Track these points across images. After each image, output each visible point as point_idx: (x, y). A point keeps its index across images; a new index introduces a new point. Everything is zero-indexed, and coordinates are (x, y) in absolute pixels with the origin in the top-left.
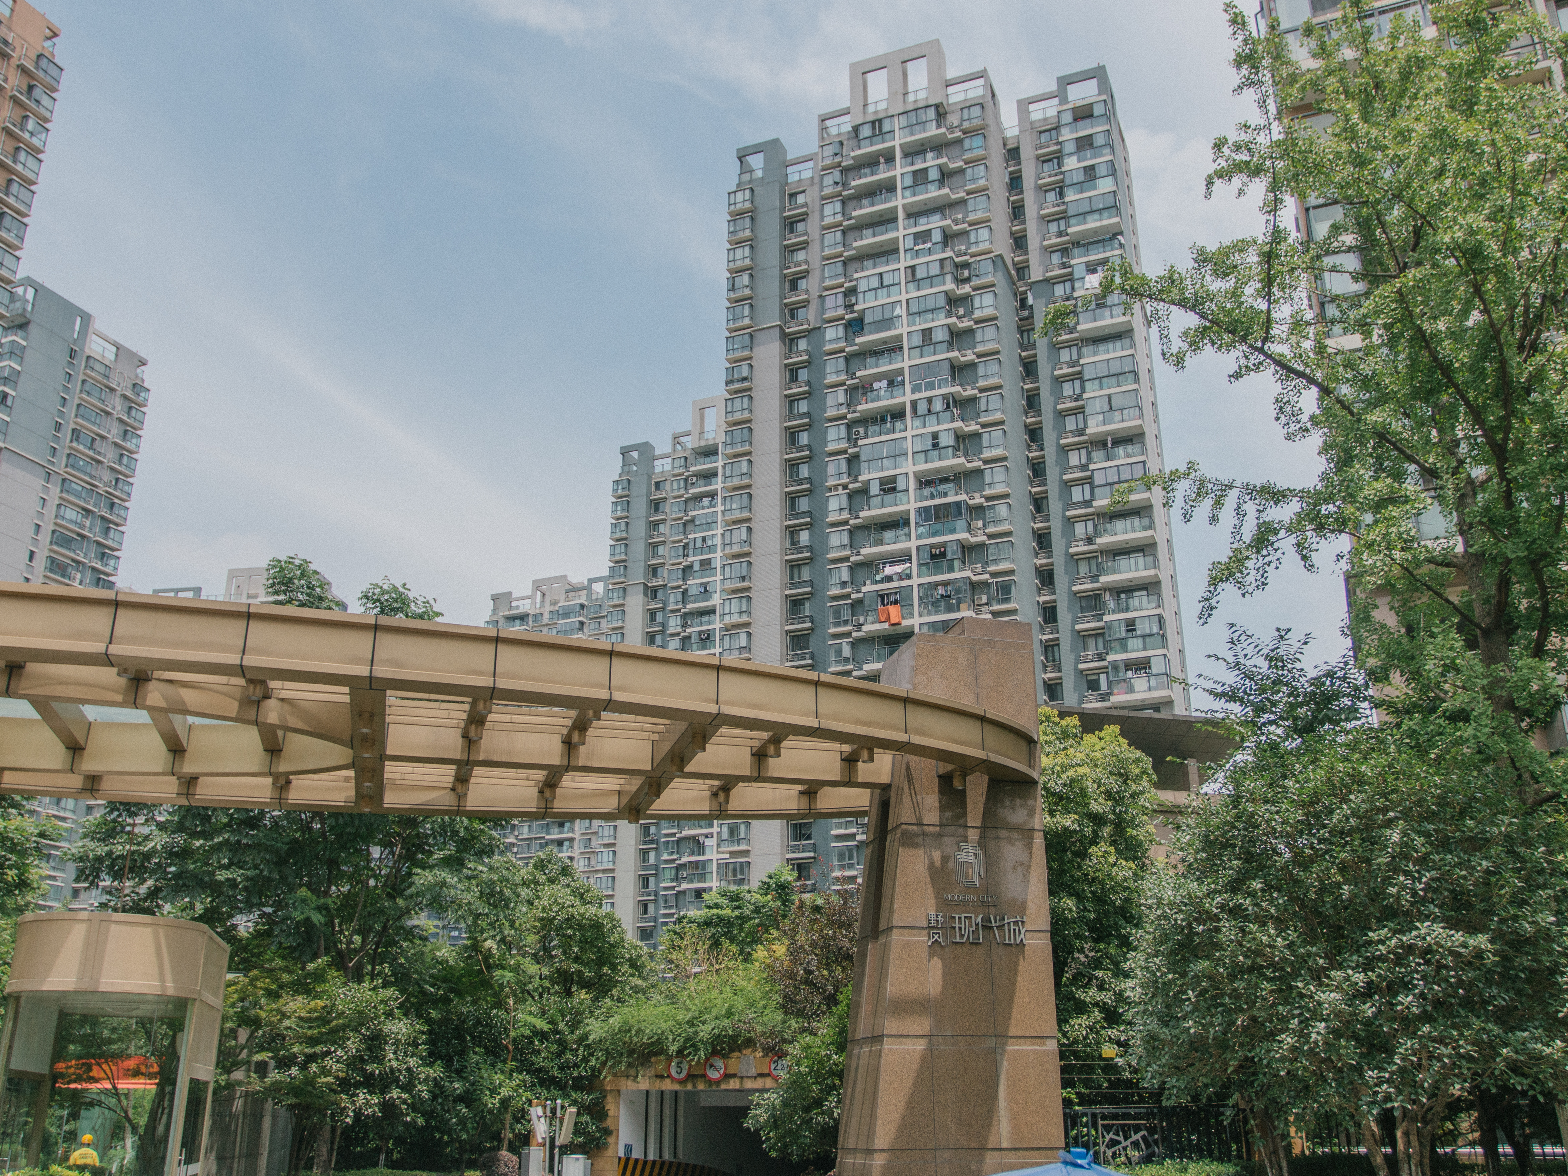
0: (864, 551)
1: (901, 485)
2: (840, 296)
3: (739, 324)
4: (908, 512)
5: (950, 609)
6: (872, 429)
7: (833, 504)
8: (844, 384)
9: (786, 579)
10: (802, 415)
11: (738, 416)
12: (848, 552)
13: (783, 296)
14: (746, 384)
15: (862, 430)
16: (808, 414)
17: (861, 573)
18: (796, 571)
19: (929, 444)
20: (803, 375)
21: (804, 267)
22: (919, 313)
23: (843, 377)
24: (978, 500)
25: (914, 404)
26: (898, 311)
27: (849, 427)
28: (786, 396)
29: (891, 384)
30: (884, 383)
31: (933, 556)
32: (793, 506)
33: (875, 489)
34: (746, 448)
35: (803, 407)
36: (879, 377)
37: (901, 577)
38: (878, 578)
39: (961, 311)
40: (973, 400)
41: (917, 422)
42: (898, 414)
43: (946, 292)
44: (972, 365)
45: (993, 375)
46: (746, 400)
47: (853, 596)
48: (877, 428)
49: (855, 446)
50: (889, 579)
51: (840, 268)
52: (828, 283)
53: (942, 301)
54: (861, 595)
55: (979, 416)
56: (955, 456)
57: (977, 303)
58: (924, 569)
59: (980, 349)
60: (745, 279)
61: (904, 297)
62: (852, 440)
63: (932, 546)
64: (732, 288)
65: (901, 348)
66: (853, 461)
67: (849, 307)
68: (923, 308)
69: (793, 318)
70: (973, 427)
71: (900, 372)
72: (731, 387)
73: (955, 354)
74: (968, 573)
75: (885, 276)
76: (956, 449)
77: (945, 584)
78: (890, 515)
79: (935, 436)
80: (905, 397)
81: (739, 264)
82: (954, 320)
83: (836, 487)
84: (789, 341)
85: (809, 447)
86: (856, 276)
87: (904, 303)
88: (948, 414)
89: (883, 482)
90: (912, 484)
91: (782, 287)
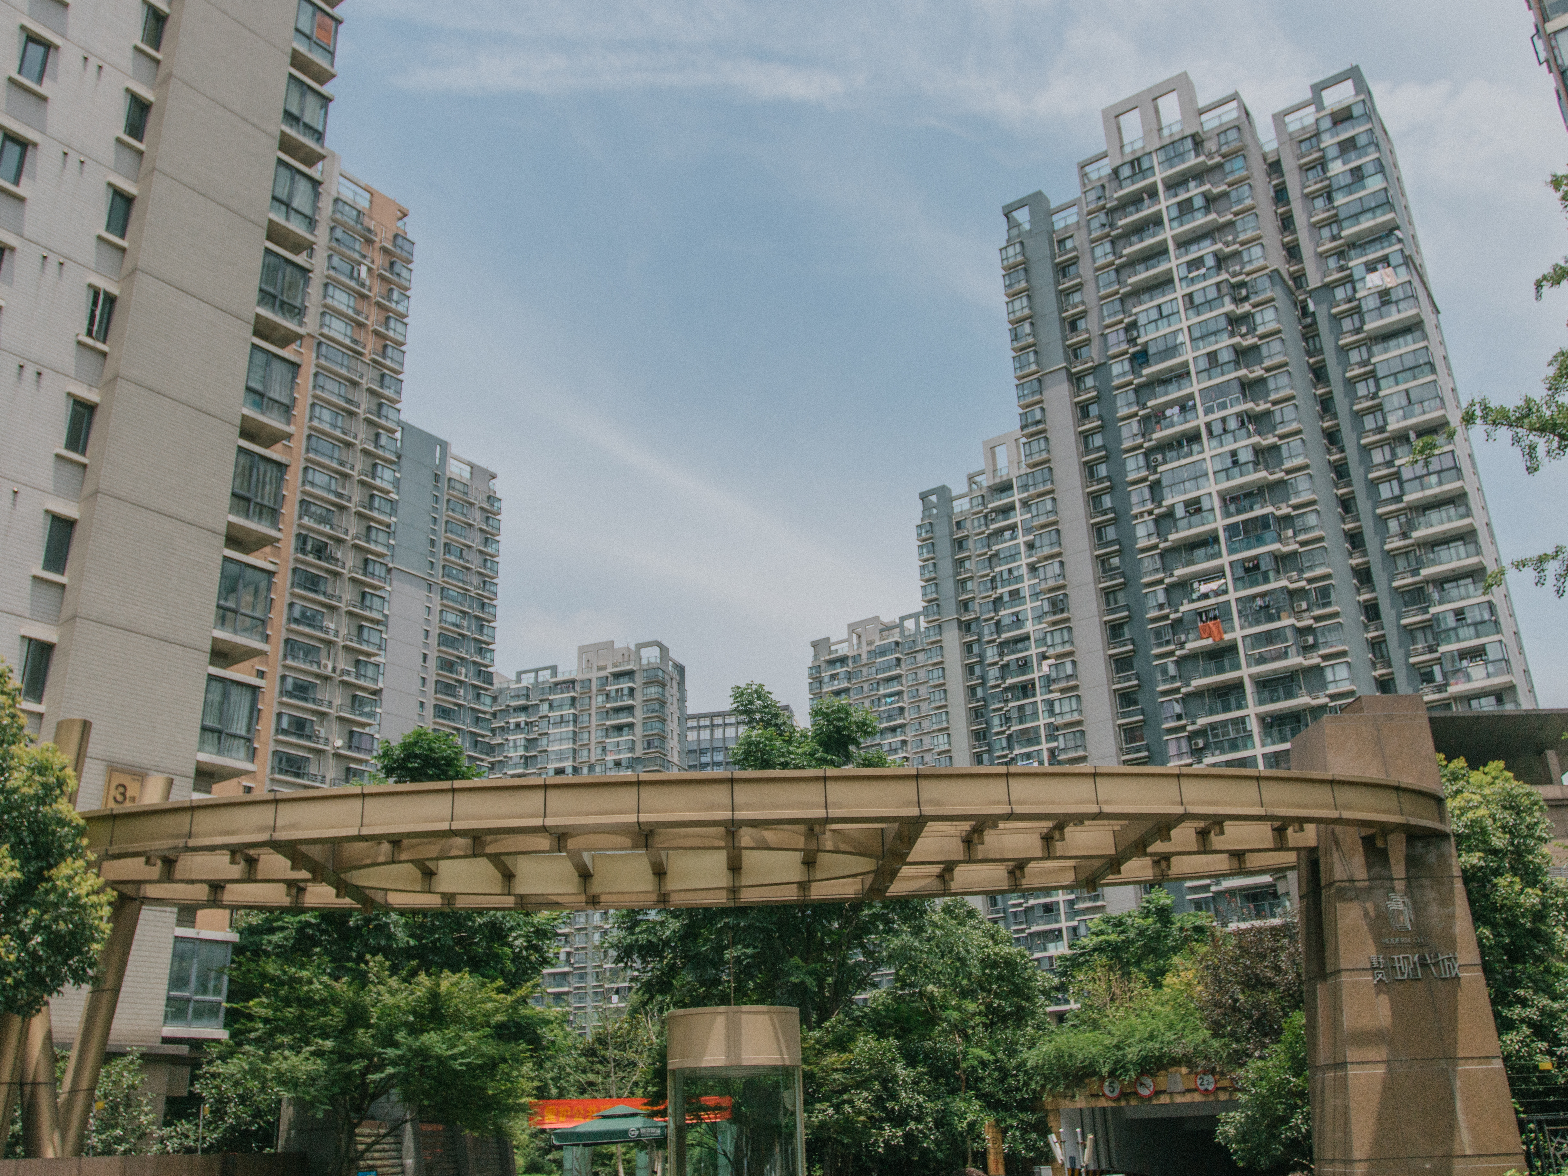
0: (1177, 573)
1: (1206, 504)
2: (1122, 333)
3: (1026, 371)
4: (1216, 530)
5: (1271, 619)
6: (1169, 455)
7: (1141, 531)
8: (1135, 415)
9: (1103, 606)
10: (1098, 449)
11: (1037, 458)
12: (1161, 575)
13: (1065, 338)
14: (1040, 427)
15: (1159, 457)
16: (1103, 447)
17: (1177, 593)
18: (1111, 597)
19: (1228, 462)
20: (1094, 410)
21: (1081, 308)
22: (1202, 338)
23: (1135, 409)
24: (1285, 510)
25: (1208, 425)
26: (1180, 339)
27: (1146, 455)
28: (1081, 433)
29: (1183, 409)
30: (1176, 409)
31: (1247, 570)
32: (1100, 537)
33: (1180, 512)
34: (1049, 487)
35: (1098, 441)
36: (1170, 404)
37: (1217, 593)
38: (1195, 596)
39: (1244, 330)
40: (1268, 413)
41: (1214, 443)
42: (1193, 437)
43: (1226, 315)
44: (1262, 381)
45: (1285, 387)
46: (1042, 442)
47: (1172, 616)
48: (1174, 454)
49: (1155, 472)
50: (1206, 596)
51: (1117, 306)
52: (1108, 321)
53: (1223, 323)
54: (1179, 615)
55: (1275, 428)
56: (1255, 471)
57: (1258, 319)
58: (1239, 583)
59: (1267, 363)
60: (1027, 328)
61: (1184, 324)
62: (1152, 468)
63: (1244, 560)
64: (1015, 338)
65: (1188, 373)
66: (1156, 488)
67: (1132, 341)
68: (1205, 331)
69: (1076, 357)
70: (1271, 440)
71: (1191, 396)
72: (1027, 431)
73: (1243, 372)
74: (1284, 583)
75: (1163, 307)
76: (1256, 463)
77: (1263, 595)
78: (1198, 535)
79: (1234, 453)
80: (1200, 420)
81: (1019, 314)
82: (1237, 339)
83: (1141, 514)
84: (1076, 379)
85: (1109, 478)
86: (1134, 311)
87: (1186, 331)
88: (1244, 431)
89: (1187, 504)
90: (1217, 503)
91: (1063, 331)
